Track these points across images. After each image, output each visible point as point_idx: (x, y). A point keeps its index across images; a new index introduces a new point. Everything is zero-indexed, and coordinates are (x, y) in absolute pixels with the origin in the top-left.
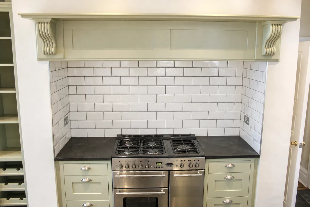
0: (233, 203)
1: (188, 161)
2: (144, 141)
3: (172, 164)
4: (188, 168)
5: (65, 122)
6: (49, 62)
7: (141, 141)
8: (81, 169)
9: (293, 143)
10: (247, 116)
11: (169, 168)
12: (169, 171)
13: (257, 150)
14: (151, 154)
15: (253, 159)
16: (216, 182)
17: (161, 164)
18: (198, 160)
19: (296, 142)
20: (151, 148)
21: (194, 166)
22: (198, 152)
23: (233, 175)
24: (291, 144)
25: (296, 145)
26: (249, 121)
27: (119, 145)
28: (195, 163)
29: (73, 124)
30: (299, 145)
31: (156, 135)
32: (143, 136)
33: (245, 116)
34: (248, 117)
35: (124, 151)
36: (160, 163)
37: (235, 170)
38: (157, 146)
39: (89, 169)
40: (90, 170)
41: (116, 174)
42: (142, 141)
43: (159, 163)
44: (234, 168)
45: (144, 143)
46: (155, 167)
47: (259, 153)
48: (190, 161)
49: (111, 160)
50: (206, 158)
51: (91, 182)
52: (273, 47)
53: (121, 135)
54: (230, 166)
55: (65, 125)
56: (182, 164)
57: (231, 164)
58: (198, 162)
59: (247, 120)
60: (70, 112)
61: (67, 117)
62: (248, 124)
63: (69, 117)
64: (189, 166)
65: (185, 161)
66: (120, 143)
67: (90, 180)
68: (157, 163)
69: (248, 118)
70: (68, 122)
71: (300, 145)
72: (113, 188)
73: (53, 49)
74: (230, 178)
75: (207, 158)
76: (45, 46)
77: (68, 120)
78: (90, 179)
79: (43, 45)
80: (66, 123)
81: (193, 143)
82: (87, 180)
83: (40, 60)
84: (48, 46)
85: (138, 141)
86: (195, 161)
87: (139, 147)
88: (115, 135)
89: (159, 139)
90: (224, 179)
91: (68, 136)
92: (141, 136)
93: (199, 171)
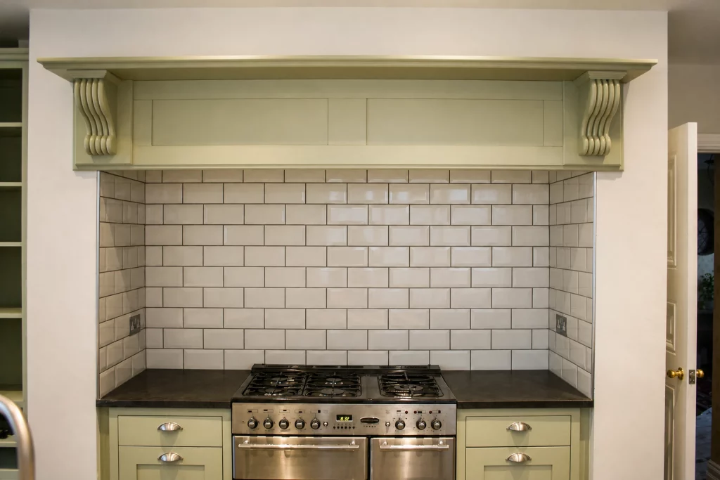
1: (415, 412)
3: (375, 421)
4: (416, 432)
5: (131, 326)
6: (99, 172)
8: (159, 428)
9: (673, 373)
10: (561, 315)
11: (370, 430)
12: (369, 437)
13: (585, 390)
15: (576, 413)
16: (487, 472)
17: (351, 419)
18: (440, 412)
19: (680, 369)
21: (429, 425)
22: (440, 395)
23: (529, 452)
24: (669, 374)
25: (681, 377)
26: (566, 327)
28: (431, 417)
30: (687, 379)
31: (345, 367)
32: (314, 367)
33: (558, 317)
34: (564, 316)
36: (347, 416)
37: (532, 438)
40: (180, 433)
41: (242, 441)
43: (344, 416)
44: (530, 433)
46: (335, 428)
47: (590, 396)
48: (420, 412)
49: (231, 407)
50: (457, 408)
51: (181, 463)
52: (603, 135)
53: (264, 365)
54: (519, 427)
55: (131, 334)
56: (399, 419)
57: (524, 424)
58: (439, 416)
59: (561, 326)
60: (145, 307)
61: (138, 317)
62: (565, 334)
63: (142, 318)
64: (418, 427)
65: (406, 412)
67: (180, 459)
68: (338, 417)
69: (564, 320)
70: (140, 329)
71: (690, 377)
73: (109, 140)
74: (520, 461)
75: (461, 406)
76: (91, 134)
77: (139, 323)
78: (181, 456)
79: (88, 133)
80: (133, 328)
81: (433, 379)
82: (172, 458)
83: (79, 168)
84: (97, 134)
86: (430, 412)
87: (301, 385)
92: (310, 366)
93: (443, 440)
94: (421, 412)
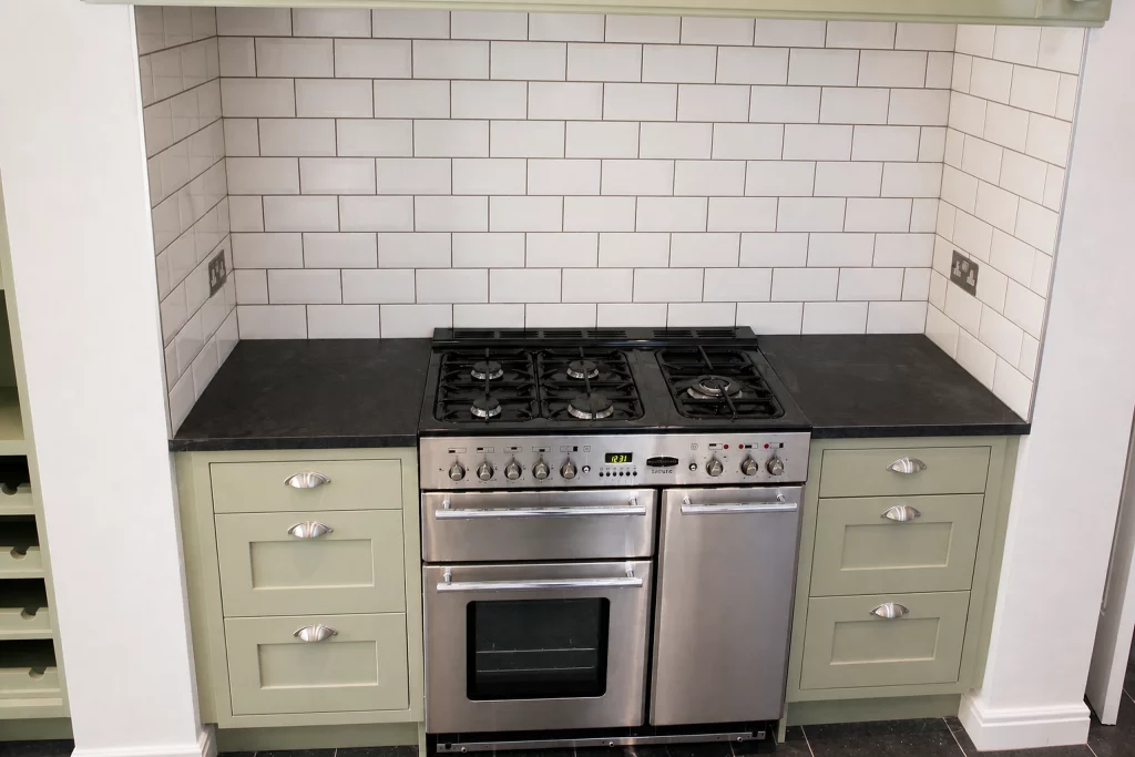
0: (910, 616)
1: (741, 447)
2: (549, 356)
3: (671, 462)
4: (739, 478)
5: (211, 279)
7: (534, 357)
8: (287, 482)
10: (966, 255)
11: (660, 476)
12: (660, 489)
14: (580, 415)
15: (998, 442)
16: (849, 534)
17: (629, 460)
18: (781, 445)
20: (580, 386)
21: (762, 467)
22: (779, 412)
23: (918, 503)
26: (975, 279)
27: (448, 379)
28: (767, 454)
29: (246, 284)
31: (595, 332)
32: (541, 336)
33: (958, 258)
34: (973, 260)
35: (470, 403)
36: (623, 455)
37: (926, 482)
38: (603, 377)
39: (322, 482)
40: (326, 490)
41: (438, 502)
42: (540, 359)
43: (619, 455)
44: (925, 476)
45: (547, 367)
46: (601, 475)
47: (1026, 417)
48: (748, 447)
49: (417, 446)
50: (812, 437)
51: (329, 537)
53: (452, 329)
54: (907, 467)
55: (214, 290)
56: (714, 459)
57: (912, 460)
58: (780, 453)
59: (965, 274)
60: (231, 232)
61: (220, 257)
62: (971, 290)
63: (227, 257)
64: (744, 470)
65: (726, 447)
66: (450, 367)
67: (325, 532)
68: (608, 458)
69: (974, 267)
70: (225, 276)
72: (422, 561)
74: (903, 518)
75: (818, 435)
77: (224, 268)
78: (327, 525)
80: (214, 281)
81: (752, 366)
82: (313, 531)
85: (522, 356)
86: (767, 446)
87: (530, 386)
88: (423, 331)
89: (606, 347)
90: (881, 521)
91: (228, 337)
92: (532, 332)
93: (783, 492)
94: (750, 447)
